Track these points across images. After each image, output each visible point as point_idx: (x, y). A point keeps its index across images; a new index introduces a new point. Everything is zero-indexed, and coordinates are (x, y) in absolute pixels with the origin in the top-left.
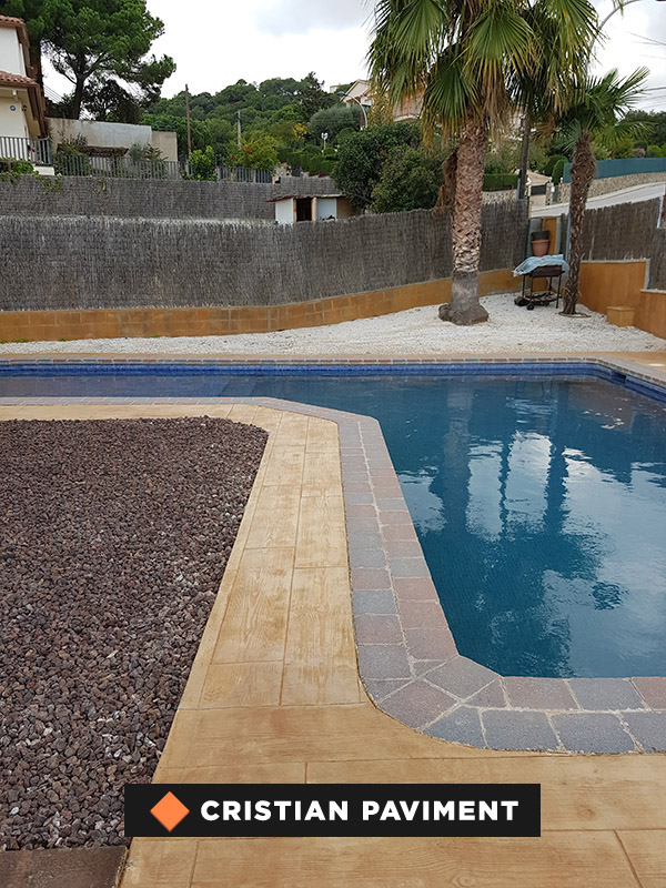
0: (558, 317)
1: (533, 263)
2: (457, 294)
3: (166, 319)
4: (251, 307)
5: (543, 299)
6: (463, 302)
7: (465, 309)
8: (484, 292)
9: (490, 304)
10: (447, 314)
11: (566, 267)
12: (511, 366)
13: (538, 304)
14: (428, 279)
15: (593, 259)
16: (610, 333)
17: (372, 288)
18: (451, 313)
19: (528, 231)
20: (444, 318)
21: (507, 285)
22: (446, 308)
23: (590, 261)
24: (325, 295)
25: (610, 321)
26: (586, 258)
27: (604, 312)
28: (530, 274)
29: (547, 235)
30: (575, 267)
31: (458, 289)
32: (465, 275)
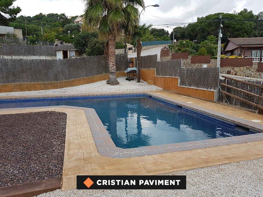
0: (136, 83)
1: (129, 69)
2: (111, 77)
3: (27, 86)
4: (53, 82)
5: (132, 78)
6: (113, 79)
7: (113, 81)
8: (117, 77)
9: (119, 80)
10: (109, 83)
11: (137, 71)
12: (125, 95)
13: (131, 80)
14: (103, 73)
15: (144, 68)
16: (148, 86)
17: (88, 76)
18: (110, 82)
19: (127, 61)
20: (108, 84)
21: (123, 75)
22: (108, 81)
23: (143, 69)
24: (75, 78)
25: (148, 84)
26: (142, 68)
27: (147, 81)
28: (129, 72)
29: (132, 62)
30: (139, 71)
31: (111, 76)
32: (113, 73)
